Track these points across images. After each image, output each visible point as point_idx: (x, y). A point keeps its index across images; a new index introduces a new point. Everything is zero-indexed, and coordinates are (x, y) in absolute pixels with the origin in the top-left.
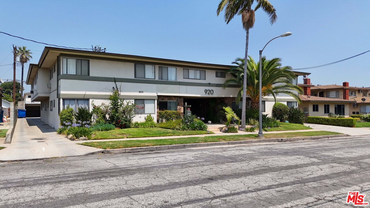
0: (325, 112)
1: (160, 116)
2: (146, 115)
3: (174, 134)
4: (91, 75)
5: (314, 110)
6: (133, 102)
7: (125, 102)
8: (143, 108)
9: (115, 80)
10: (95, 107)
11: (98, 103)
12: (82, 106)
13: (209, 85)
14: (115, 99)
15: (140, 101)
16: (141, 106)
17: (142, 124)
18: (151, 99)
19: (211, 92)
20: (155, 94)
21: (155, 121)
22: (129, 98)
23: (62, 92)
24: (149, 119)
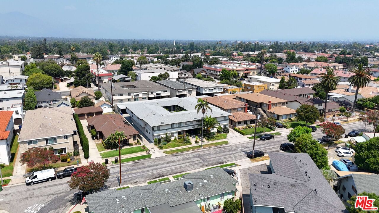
0: (245, 124)
1: (178, 137)
2: (174, 137)
3: (181, 145)
4: (161, 129)
5: (239, 124)
6: (171, 134)
7: (169, 135)
8: (174, 135)
9: (166, 129)
10: (162, 137)
11: (162, 136)
12: (158, 137)
13: (194, 125)
14: (166, 134)
15: (173, 134)
16: (173, 135)
17: (174, 141)
18: (176, 133)
19: (195, 127)
20: (177, 131)
21: (177, 139)
22: (170, 133)
23: (154, 135)
24: (175, 139)
